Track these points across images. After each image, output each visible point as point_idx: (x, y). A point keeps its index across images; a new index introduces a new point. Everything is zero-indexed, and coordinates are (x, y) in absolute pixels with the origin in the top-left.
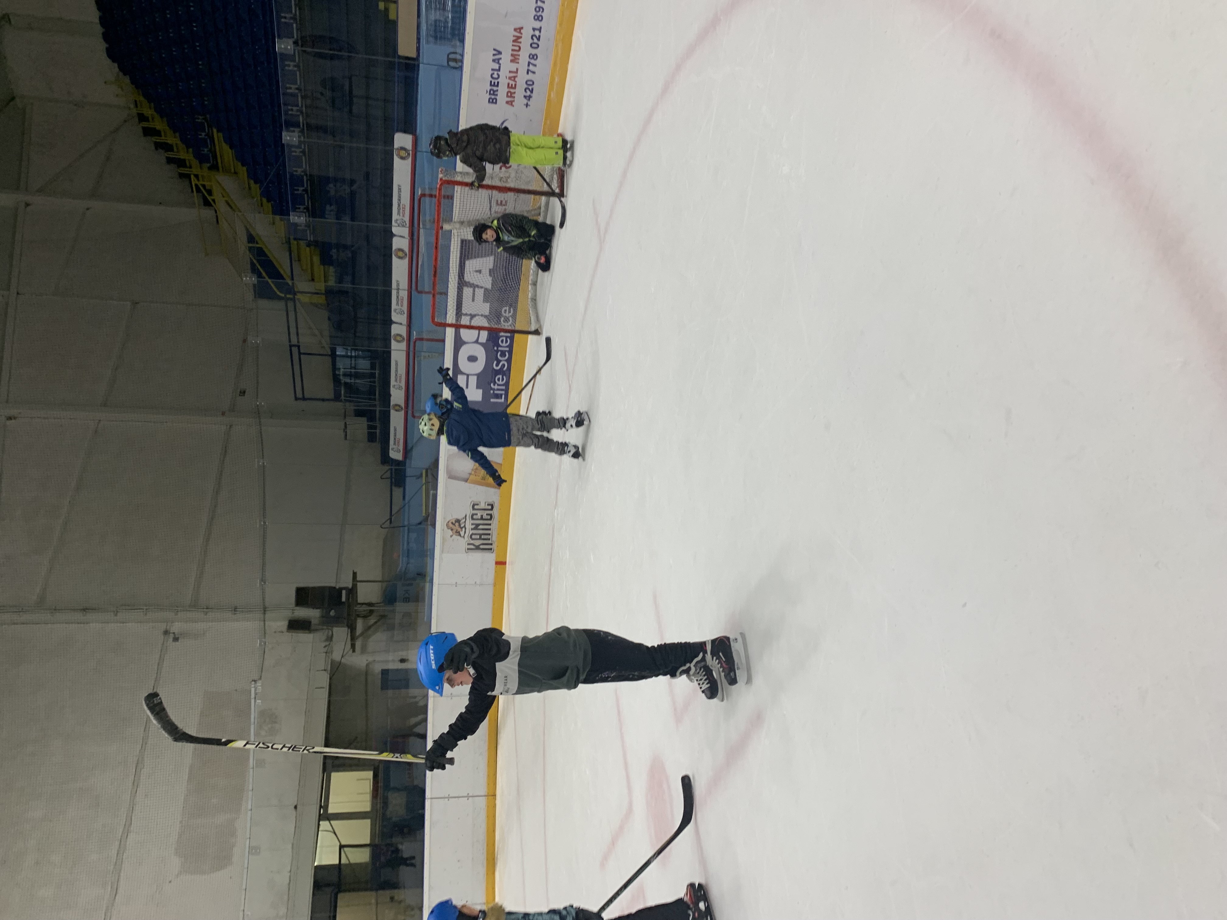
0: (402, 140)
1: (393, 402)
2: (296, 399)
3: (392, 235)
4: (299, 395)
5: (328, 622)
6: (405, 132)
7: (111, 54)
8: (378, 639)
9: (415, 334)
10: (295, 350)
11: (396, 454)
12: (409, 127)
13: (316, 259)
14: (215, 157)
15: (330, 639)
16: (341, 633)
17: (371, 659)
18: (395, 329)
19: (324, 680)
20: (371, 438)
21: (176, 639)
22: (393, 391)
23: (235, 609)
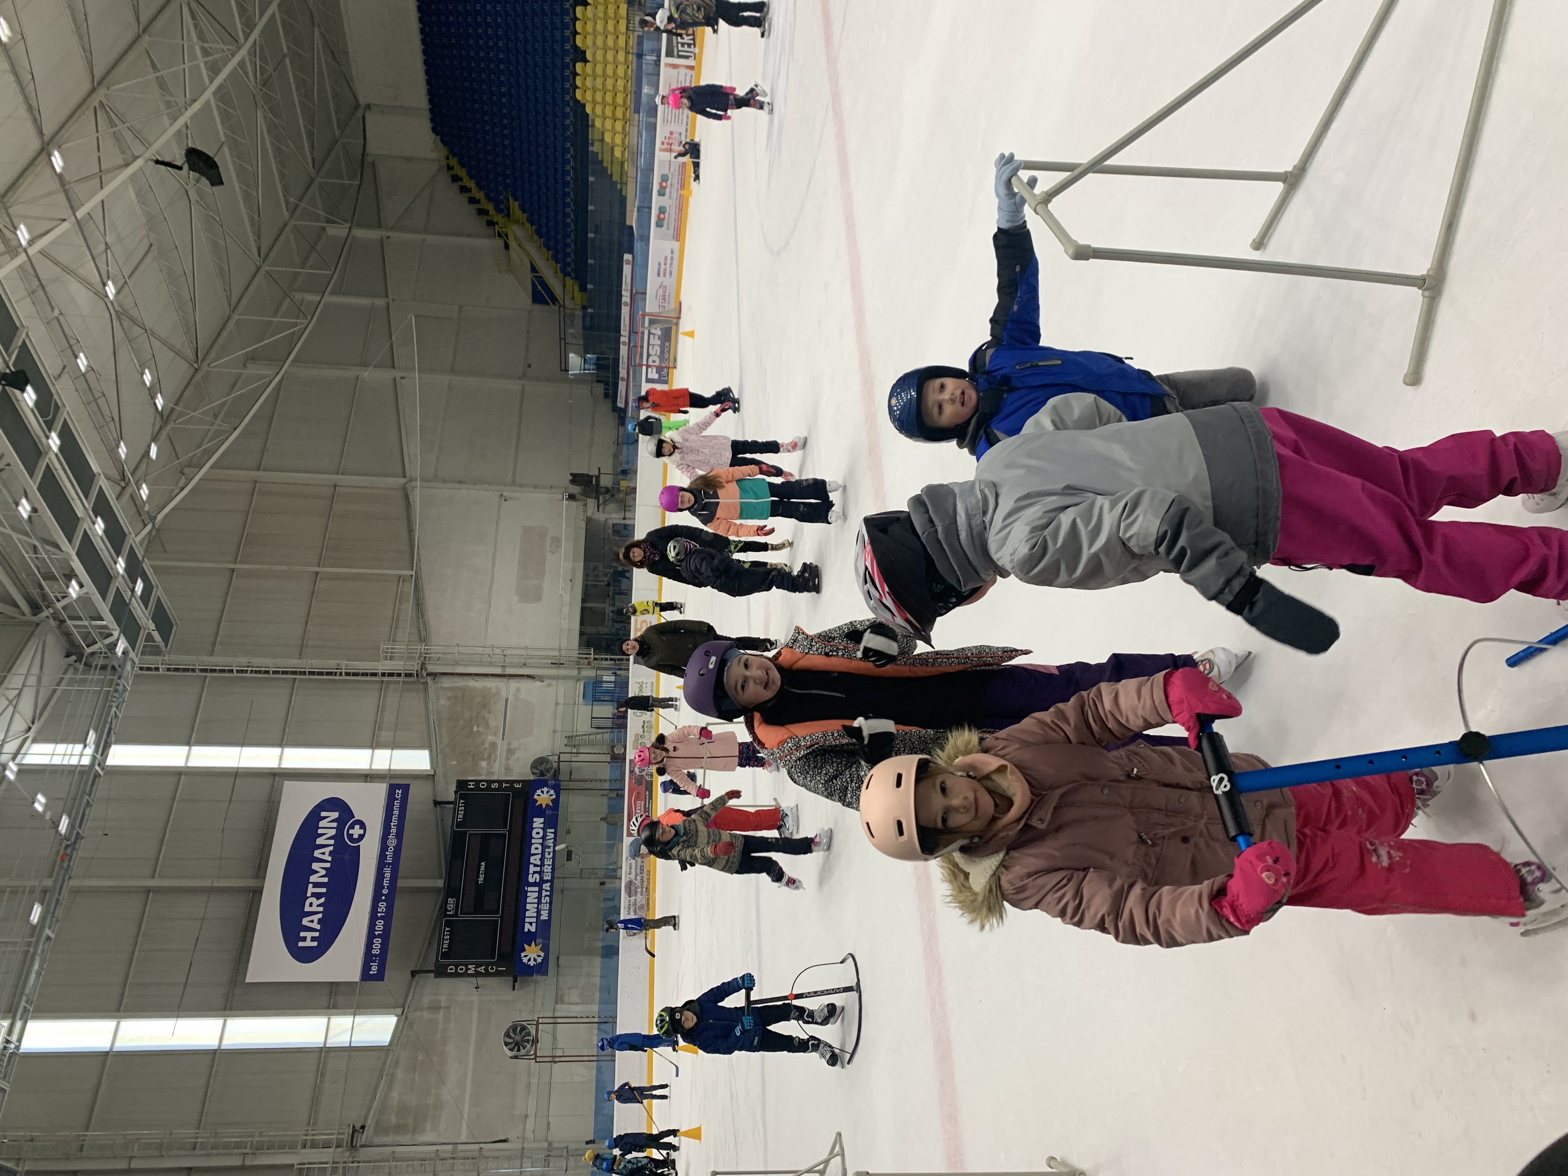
0: (627, 257)
1: (621, 375)
2: (561, 370)
3: (621, 296)
4: (563, 368)
5: (586, 494)
6: (629, 253)
7: (434, 130)
8: (611, 507)
9: (632, 344)
10: (563, 341)
11: (621, 404)
12: (631, 251)
13: (576, 288)
14: (508, 209)
15: (585, 505)
16: (591, 502)
17: (607, 516)
18: (622, 339)
19: (583, 525)
20: (606, 396)
21: (505, 500)
22: (621, 370)
23: (536, 487)
